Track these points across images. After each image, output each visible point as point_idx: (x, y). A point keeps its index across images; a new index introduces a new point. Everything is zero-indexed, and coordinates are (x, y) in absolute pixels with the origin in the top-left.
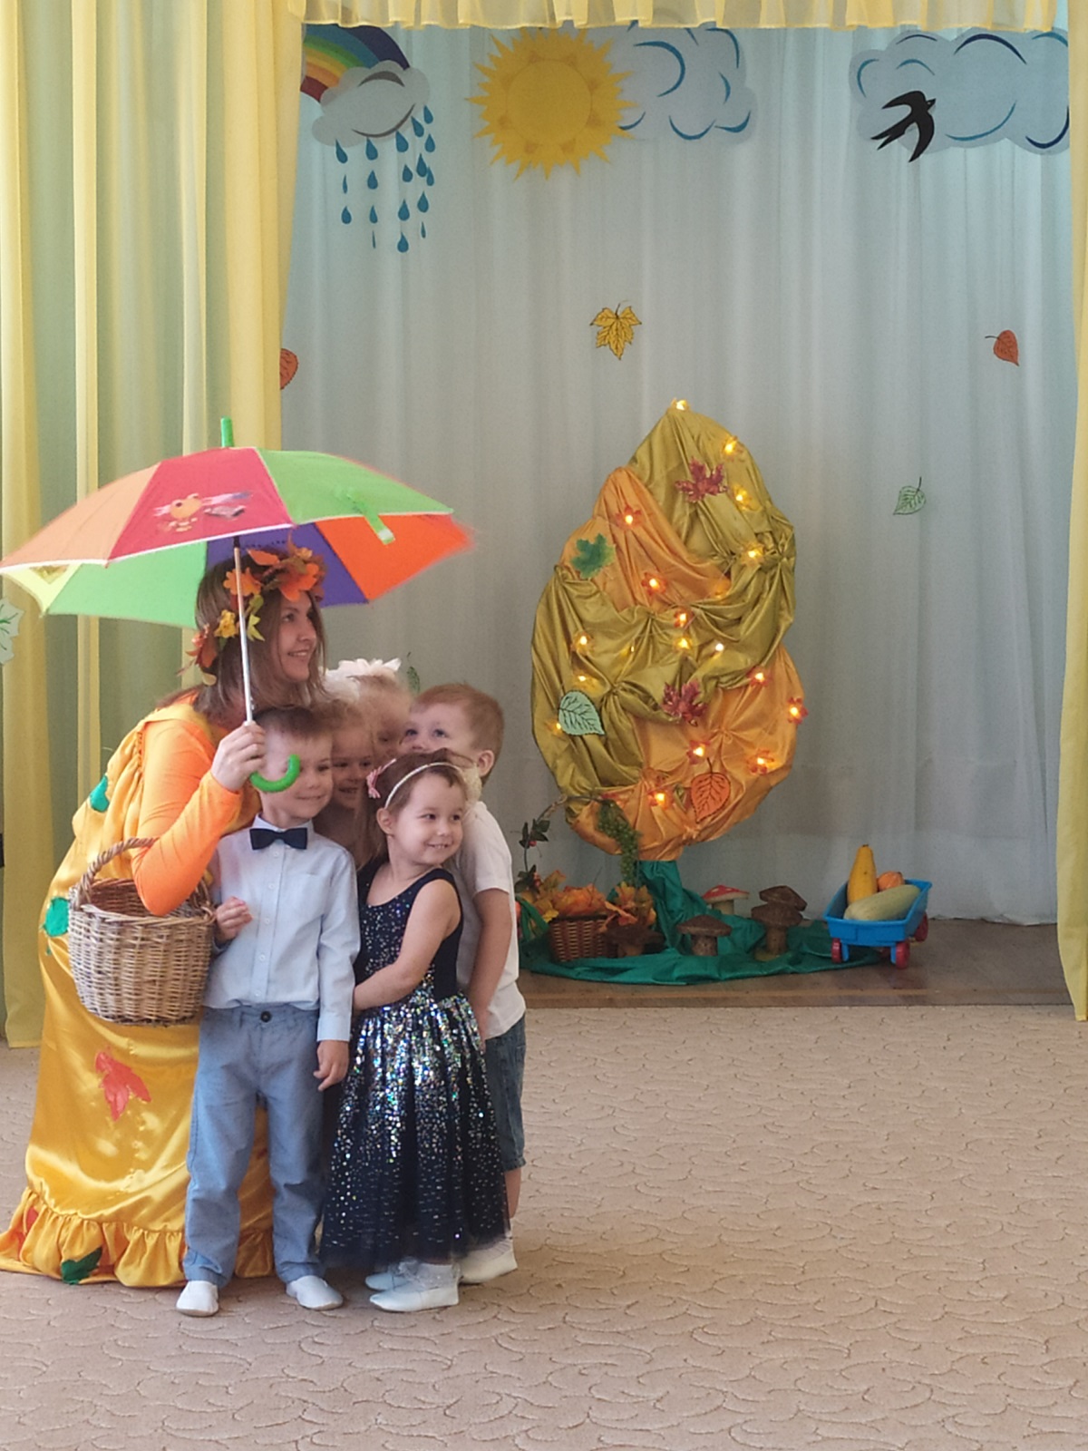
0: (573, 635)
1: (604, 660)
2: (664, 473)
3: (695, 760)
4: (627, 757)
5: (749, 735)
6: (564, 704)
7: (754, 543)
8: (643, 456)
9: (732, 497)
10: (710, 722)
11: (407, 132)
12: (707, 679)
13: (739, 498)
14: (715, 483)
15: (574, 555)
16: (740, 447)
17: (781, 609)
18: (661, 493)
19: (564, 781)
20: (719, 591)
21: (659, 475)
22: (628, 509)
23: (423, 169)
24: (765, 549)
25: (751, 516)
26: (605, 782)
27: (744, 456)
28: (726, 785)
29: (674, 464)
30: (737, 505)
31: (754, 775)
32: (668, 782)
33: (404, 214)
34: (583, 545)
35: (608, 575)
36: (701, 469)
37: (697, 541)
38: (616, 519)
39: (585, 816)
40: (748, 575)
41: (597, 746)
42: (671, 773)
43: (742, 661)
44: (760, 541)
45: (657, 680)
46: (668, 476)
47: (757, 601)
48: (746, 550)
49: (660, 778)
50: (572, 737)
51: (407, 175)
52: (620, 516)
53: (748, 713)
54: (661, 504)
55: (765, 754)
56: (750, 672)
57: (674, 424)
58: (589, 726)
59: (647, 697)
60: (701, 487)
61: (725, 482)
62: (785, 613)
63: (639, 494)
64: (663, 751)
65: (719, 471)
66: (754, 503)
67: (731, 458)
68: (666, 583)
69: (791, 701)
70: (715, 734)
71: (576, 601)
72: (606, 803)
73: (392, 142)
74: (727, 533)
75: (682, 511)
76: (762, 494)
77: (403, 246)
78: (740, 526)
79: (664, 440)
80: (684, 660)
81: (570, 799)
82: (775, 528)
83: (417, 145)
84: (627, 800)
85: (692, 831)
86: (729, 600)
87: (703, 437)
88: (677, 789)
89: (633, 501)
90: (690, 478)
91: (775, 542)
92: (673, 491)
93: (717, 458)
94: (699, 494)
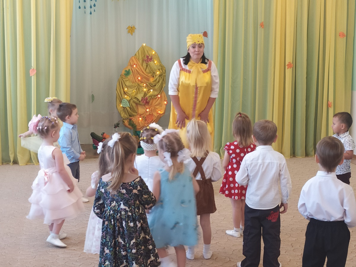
0: (124, 88)
1: (130, 93)
2: (141, 58)
3: (147, 112)
4: (134, 111)
5: (157, 107)
6: (122, 101)
7: (158, 71)
8: (137, 55)
9: (154, 62)
10: (150, 104)
12: (149, 96)
13: (155, 62)
14: (151, 59)
15: (124, 73)
16: (155, 53)
17: (163, 83)
18: (141, 61)
19: (122, 116)
20: (152, 80)
22: (134, 64)
24: (160, 72)
25: (157, 66)
26: (130, 116)
27: (156, 54)
28: (153, 116)
29: (143, 56)
30: (155, 63)
31: (158, 115)
32: (142, 116)
33: (91, 7)
34: (126, 71)
35: (131, 76)
36: (148, 57)
37: (147, 70)
38: (132, 66)
39: (126, 122)
40: (157, 77)
41: (128, 109)
42: (142, 114)
43: (156, 93)
44: (159, 70)
45: (140, 97)
46: (142, 58)
47: (159, 82)
48: (157, 72)
49: (140, 115)
50: (124, 107)
51: (91, 0)
52: (133, 66)
53: (157, 103)
54: (141, 63)
55: (160, 111)
56: (157, 95)
57: (143, 48)
58: (127, 105)
59: (138, 100)
60: (148, 60)
61: (153, 59)
62: (164, 84)
63: (137, 61)
64: (141, 110)
65: (152, 57)
66: (158, 63)
67: (154, 55)
68: (142, 78)
69: (165, 101)
70: (150, 107)
71: (125, 81)
72: (130, 120)
74: (153, 69)
75: (145, 64)
76: (160, 62)
77: (91, 13)
78: (155, 68)
79: (141, 51)
80: (145, 93)
81: (124, 119)
82: (162, 68)
84: (134, 119)
85: (146, 125)
87: (149, 51)
88: (144, 117)
89: (135, 62)
90: (146, 58)
91: (162, 71)
92: (143, 61)
93: (151, 55)
94: (148, 61)
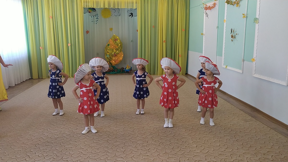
0: (107, 50)
1: (109, 52)
3: (116, 59)
6: (107, 55)
10: (117, 56)
11: (96, 15)
12: (116, 53)
18: (113, 41)
20: (117, 47)
21: (113, 39)
23: (97, 18)
25: (119, 42)
26: (110, 60)
27: (119, 38)
28: (118, 61)
31: (120, 60)
33: (96, 21)
34: (108, 44)
35: (109, 46)
37: (116, 44)
40: (119, 46)
41: (109, 58)
43: (119, 52)
45: (113, 53)
47: (120, 48)
48: (119, 44)
49: (114, 60)
50: (107, 57)
51: (96, 19)
53: (119, 56)
55: (121, 58)
57: (114, 36)
59: (112, 55)
61: (117, 40)
62: (122, 49)
64: (114, 58)
68: (113, 47)
69: (122, 55)
71: (108, 48)
72: (110, 62)
73: (95, 16)
75: (115, 42)
76: (120, 40)
77: (96, 23)
80: (115, 52)
81: (108, 61)
82: (121, 43)
83: (97, 16)
85: (116, 64)
86: (118, 48)
89: (111, 41)
90: (115, 40)
93: (117, 38)
